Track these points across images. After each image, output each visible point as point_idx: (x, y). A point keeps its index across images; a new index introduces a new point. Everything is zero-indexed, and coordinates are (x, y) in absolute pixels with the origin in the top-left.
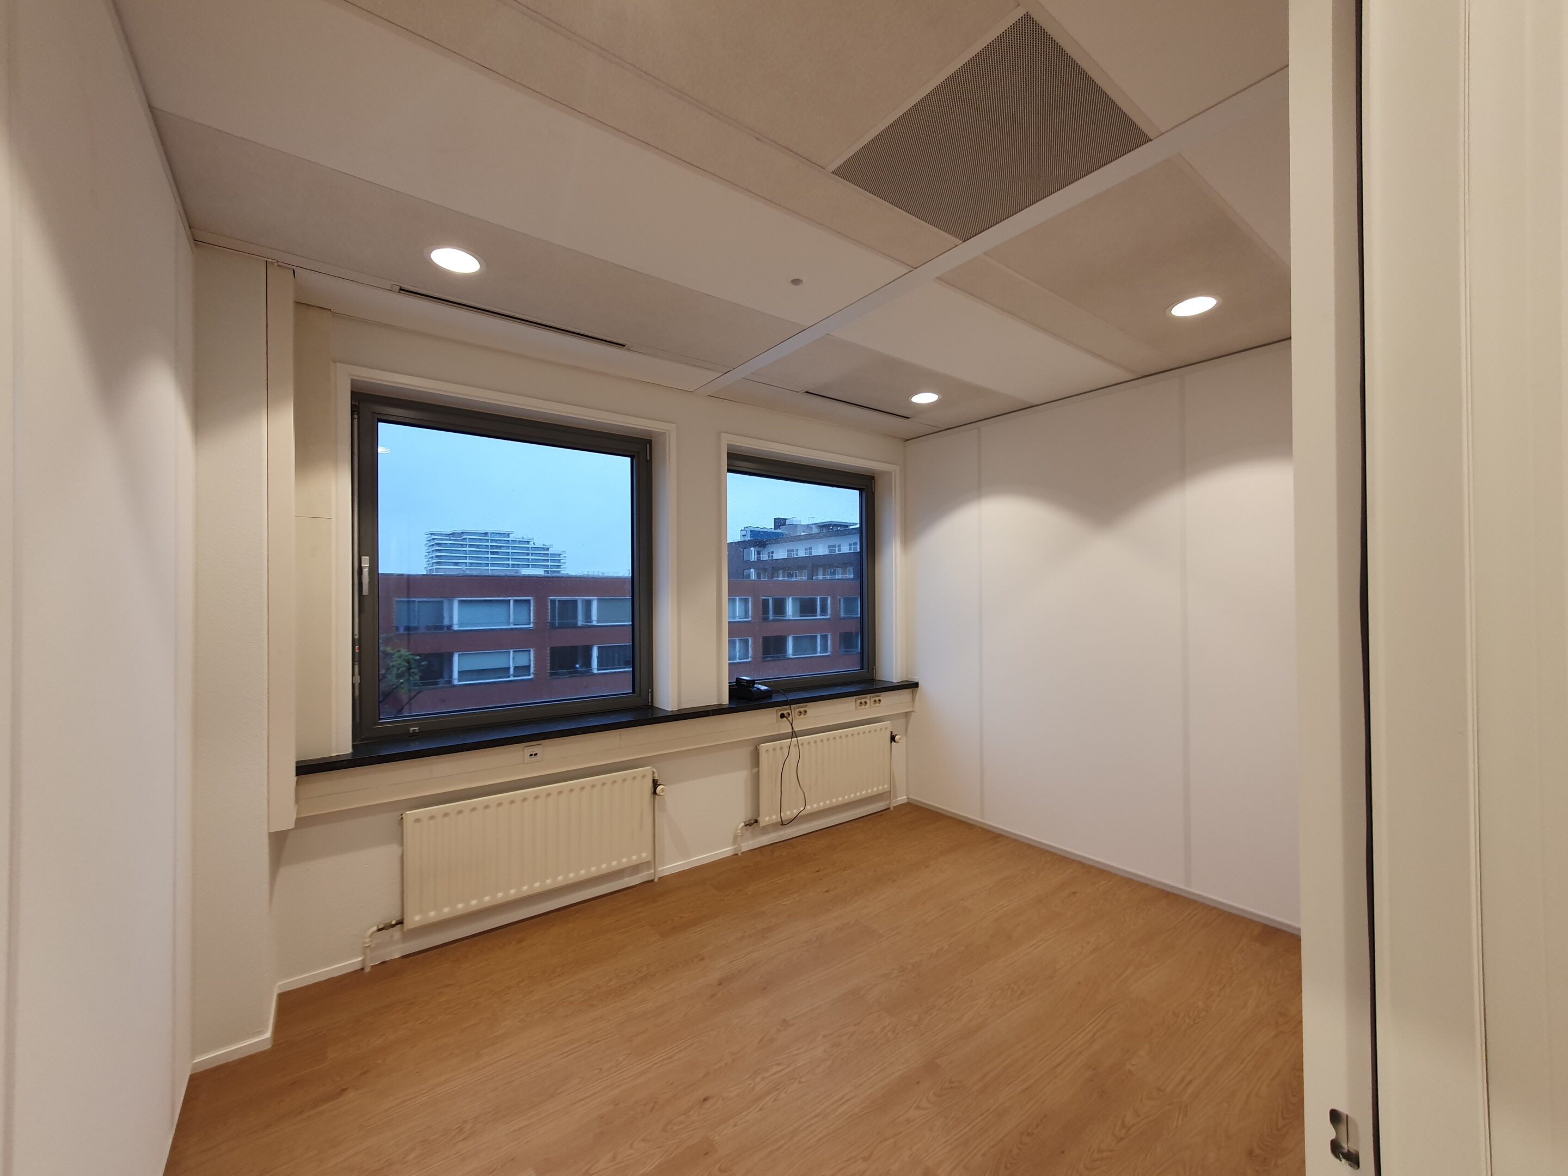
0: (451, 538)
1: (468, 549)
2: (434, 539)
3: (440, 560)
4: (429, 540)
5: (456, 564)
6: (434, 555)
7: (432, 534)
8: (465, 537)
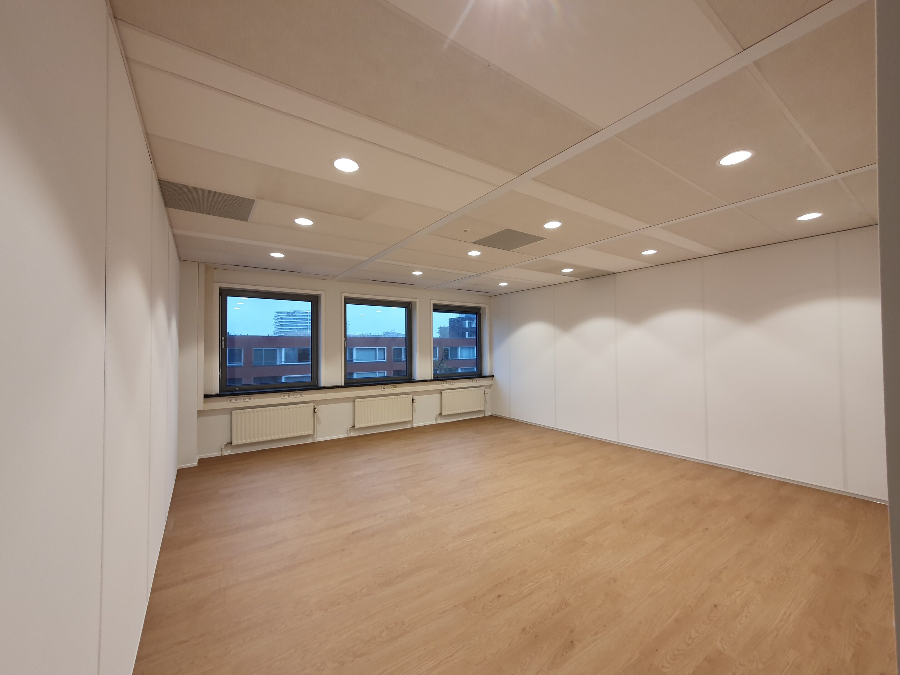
0: (288, 315)
1: (297, 321)
2: (279, 316)
3: (282, 327)
4: (276, 316)
5: (291, 329)
6: (279, 324)
7: (277, 313)
8: (295, 314)
